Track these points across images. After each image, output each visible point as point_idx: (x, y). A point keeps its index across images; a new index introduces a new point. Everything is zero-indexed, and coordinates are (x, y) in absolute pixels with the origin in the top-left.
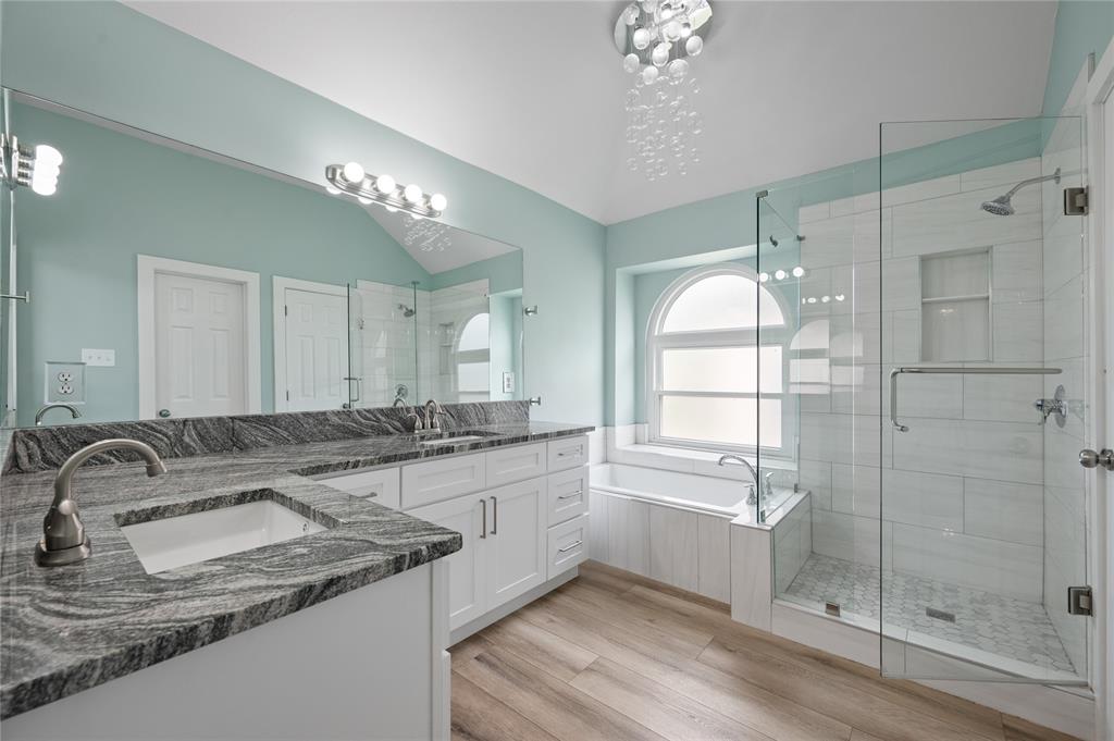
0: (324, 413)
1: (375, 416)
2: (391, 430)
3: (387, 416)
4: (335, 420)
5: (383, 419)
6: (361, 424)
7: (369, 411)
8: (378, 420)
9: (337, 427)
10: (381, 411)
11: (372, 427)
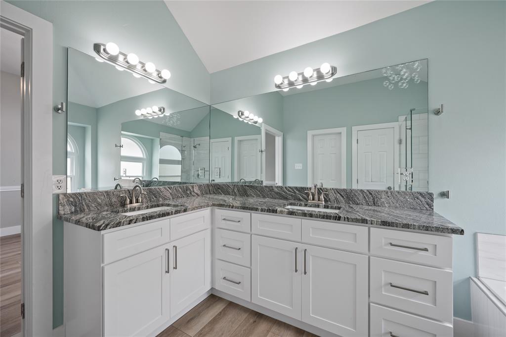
0: (272, 187)
1: (293, 190)
2: (301, 198)
3: (299, 191)
4: (276, 190)
5: (297, 192)
6: (287, 193)
7: (290, 188)
8: (295, 193)
9: (277, 193)
10: (296, 188)
11: (292, 195)
